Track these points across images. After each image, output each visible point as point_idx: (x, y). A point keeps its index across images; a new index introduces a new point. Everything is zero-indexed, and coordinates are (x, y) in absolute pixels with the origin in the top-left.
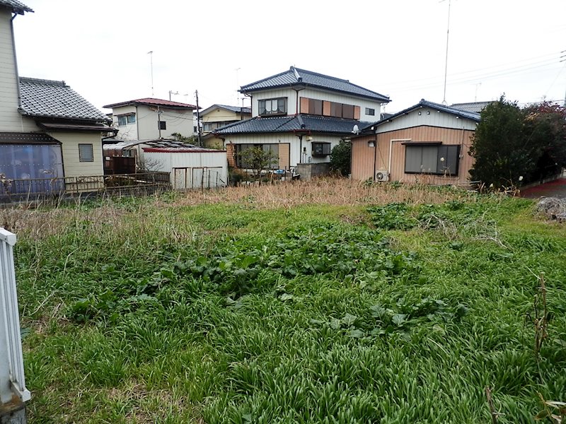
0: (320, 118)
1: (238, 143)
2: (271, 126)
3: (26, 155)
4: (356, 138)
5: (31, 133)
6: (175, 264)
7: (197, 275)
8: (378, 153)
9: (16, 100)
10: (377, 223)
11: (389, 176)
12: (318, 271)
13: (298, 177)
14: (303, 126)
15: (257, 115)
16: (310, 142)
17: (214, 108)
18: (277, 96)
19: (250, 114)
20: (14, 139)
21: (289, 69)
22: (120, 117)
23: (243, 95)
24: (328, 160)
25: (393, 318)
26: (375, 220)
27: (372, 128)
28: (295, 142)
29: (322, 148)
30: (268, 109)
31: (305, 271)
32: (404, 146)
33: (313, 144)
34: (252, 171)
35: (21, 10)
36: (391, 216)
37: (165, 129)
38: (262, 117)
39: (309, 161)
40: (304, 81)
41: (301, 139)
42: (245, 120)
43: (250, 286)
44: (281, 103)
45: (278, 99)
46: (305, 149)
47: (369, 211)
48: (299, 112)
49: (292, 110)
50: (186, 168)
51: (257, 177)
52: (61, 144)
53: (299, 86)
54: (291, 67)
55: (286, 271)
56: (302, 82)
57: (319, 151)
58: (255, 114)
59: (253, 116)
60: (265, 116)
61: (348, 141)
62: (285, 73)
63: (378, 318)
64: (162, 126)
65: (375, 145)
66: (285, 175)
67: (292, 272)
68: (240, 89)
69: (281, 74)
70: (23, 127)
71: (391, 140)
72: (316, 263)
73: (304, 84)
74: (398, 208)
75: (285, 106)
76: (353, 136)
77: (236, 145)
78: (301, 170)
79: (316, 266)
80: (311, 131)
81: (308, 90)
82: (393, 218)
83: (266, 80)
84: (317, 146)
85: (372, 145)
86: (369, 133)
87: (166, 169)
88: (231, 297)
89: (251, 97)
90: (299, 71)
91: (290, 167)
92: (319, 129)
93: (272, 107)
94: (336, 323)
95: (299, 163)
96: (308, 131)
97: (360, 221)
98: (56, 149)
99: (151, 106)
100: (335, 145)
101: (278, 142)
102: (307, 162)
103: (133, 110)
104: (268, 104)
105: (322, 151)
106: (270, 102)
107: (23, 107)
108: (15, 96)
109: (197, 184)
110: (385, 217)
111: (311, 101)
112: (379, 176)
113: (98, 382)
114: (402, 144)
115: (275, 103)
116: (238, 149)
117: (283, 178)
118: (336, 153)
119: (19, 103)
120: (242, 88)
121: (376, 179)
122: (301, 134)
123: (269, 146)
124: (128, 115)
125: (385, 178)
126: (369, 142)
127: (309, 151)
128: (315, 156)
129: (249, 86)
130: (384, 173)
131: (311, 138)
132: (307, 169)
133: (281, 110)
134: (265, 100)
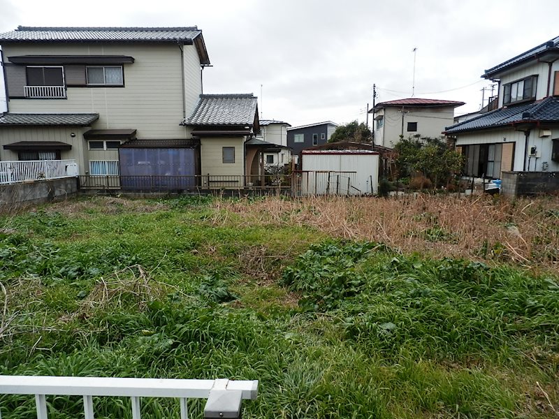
14: (525, 115)
15: (502, 106)
28: (520, 140)
30: (514, 95)
33: (554, 142)
37: (415, 130)
38: (507, 107)
39: (543, 168)
41: (527, 134)
44: (528, 84)
45: (525, 80)
46: (534, 149)
48: (551, 94)
49: (542, 92)
59: (499, 108)
60: (510, 105)
64: (413, 127)
68: (484, 73)
75: (532, 89)
78: (505, 180)
89: (499, 82)
93: (518, 92)
99: (398, 107)
101: (503, 141)
102: (539, 170)
103: (382, 112)
104: (514, 89)
106: (516, 84)
115: (521, 85)
120: (486, 71)
122: (525, 127)
123: (494, 146)
131: (546, 133)
132: (512, 181)
133: (528, 94)
134: (512, 84)
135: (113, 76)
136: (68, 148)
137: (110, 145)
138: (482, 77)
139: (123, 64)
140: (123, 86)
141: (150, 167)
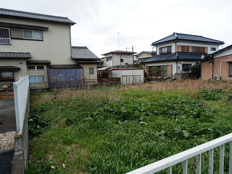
0: (187, 53)
1: (150, 66)
2: (164, 58)
3: (72, 72)
4: (203, 61)
5: (74, 65)
6: (104, 108)
7: (110, 112)
8: (214, 68)
9: (70, 54)
10: (205, 98)
11: (220, 78)
12: (160, 114)
13: (175, 79)
14: (178, 57)
15: (159, 54)
16: (181, 64)
17: (142, 53)
18: (167, 45)
19: (156, 54)
20: (69, 67)
21: (173, 34)
22: (107, 58)
23: (153, 46)
24: (190, 72)
25: (184, 134)
26: (205, 97)
27: (211, 56)
28: (174, 65)
29: (187, 66)
30: (163, 51)
31: (155, 114)
32: (228, 63)
33: (183, 65)
34: (155, 77)
35: (73, 24)
36: (213, 95)
37: (123, 62)
38: (161, 55)
39: (181, 72)
40: (179, 38)
41: (177, 63)
42: (154, 56)
43: (129, 117)
44: (169, 48)
45: (167, 47)
46: (179, 67)
47: (202, 93)
48: (177, 52)
49: (173, 51)
50: (127, 76)
51: (156, 79)
52: (83, 68)
53: (176, 40)
54: (174, 33)
55: (147, 113)
56: (178, 38)
57: (185, 68)
58: (158, 54)
59: (157, 55)
60: (162, 54)
61: (199, 63)
62: (171, 36)
63: (177, 134)
64: (122, 61)
65: (213, 64)
66: (169, 78)
67: (149, 114)
69: (169, 36)
70: (72, 63)
71: (221, 61)
72: (160, 111)
73: (179, 39)
74: (217, 92)
75: (170, 50)
76: (202, 60)
77: (149, 67)
78: (176, 76)
79: (160, 112)
80: (182, 59)
81: (181, 42)
82: (214, 96)
83: (162, 39)
84: (185, 65)
85: (211, 64)
86: (210, 59)
87: (119, 76)
88: (121, 121)
89: (156, 47)
90: (177, 34)
91: (172, 75)
92: (186, 58)
93: (165, 50)
94: (158, 134)
95: (176, 73)
96: (180, 59)
97: (197, 97)
98: (81, 70)
99: (118, 54)
100: (193, 65)
101: (167, 65)
102: (180, 73)
103: (111, 55)
104: (163, 49)
105: (187, 68)
106: (164, 48)
107: (72, 56)
108: (70, 52)
109: (131, 82)
110: (210, 96)
111: (183, 47)
112: (215, 78)
113: (65, 143)
114: (227, 63)
115: (166, 48)
116: (150, 68)
117: (168, 80)
118: (194, 68)
119: (71, 55)
120: (152, 43)
121: (213, 79)
122: (177, 61)
123: (163, 67)
124: (109, 57)
125: (218, 79)
126: (210, 63)
127: (181, 68)
128: (184, 70)
129: (155, 42)
130: (218, 76)
131: (182, 62)
132: (179, 76)
133: (169, 51)
134: (162, 48)
135: (36, 35)
136: (18, 69)
137: (38, 68)
138: (151, 45)
139: (42, 31)
140: (42, 41)
141: (64, 77)
